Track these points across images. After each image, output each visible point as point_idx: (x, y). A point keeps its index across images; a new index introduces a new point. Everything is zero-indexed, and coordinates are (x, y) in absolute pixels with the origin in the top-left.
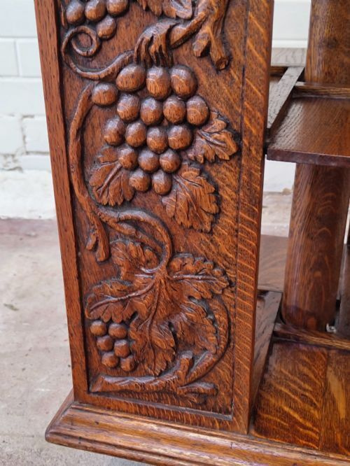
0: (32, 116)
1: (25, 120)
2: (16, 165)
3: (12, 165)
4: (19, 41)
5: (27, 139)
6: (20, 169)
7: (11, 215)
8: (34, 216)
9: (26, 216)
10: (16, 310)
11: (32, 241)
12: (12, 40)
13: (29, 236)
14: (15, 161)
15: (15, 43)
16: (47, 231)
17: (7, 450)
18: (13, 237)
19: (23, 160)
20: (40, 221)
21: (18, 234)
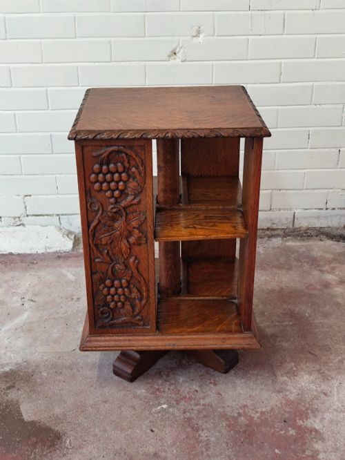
0: (30, 196)
1: (26, 198)
2: (21, 223)
3: (18, 223)
4: (22, 156)
5: (27, 208)
6: (23, 225)
7: (20, 252)
8: (34, 252)
9: (29, 252)
10: (35, 302)
11: (35, 266)
12: (18, 156)
13: (33, 263)
14: (20, 221)
15: (20, 157)
16: (42, 260)
17: (45, 358)
18: (24, 265)
19: (25, 220)
20: (37, 254)
21: (26, 263)
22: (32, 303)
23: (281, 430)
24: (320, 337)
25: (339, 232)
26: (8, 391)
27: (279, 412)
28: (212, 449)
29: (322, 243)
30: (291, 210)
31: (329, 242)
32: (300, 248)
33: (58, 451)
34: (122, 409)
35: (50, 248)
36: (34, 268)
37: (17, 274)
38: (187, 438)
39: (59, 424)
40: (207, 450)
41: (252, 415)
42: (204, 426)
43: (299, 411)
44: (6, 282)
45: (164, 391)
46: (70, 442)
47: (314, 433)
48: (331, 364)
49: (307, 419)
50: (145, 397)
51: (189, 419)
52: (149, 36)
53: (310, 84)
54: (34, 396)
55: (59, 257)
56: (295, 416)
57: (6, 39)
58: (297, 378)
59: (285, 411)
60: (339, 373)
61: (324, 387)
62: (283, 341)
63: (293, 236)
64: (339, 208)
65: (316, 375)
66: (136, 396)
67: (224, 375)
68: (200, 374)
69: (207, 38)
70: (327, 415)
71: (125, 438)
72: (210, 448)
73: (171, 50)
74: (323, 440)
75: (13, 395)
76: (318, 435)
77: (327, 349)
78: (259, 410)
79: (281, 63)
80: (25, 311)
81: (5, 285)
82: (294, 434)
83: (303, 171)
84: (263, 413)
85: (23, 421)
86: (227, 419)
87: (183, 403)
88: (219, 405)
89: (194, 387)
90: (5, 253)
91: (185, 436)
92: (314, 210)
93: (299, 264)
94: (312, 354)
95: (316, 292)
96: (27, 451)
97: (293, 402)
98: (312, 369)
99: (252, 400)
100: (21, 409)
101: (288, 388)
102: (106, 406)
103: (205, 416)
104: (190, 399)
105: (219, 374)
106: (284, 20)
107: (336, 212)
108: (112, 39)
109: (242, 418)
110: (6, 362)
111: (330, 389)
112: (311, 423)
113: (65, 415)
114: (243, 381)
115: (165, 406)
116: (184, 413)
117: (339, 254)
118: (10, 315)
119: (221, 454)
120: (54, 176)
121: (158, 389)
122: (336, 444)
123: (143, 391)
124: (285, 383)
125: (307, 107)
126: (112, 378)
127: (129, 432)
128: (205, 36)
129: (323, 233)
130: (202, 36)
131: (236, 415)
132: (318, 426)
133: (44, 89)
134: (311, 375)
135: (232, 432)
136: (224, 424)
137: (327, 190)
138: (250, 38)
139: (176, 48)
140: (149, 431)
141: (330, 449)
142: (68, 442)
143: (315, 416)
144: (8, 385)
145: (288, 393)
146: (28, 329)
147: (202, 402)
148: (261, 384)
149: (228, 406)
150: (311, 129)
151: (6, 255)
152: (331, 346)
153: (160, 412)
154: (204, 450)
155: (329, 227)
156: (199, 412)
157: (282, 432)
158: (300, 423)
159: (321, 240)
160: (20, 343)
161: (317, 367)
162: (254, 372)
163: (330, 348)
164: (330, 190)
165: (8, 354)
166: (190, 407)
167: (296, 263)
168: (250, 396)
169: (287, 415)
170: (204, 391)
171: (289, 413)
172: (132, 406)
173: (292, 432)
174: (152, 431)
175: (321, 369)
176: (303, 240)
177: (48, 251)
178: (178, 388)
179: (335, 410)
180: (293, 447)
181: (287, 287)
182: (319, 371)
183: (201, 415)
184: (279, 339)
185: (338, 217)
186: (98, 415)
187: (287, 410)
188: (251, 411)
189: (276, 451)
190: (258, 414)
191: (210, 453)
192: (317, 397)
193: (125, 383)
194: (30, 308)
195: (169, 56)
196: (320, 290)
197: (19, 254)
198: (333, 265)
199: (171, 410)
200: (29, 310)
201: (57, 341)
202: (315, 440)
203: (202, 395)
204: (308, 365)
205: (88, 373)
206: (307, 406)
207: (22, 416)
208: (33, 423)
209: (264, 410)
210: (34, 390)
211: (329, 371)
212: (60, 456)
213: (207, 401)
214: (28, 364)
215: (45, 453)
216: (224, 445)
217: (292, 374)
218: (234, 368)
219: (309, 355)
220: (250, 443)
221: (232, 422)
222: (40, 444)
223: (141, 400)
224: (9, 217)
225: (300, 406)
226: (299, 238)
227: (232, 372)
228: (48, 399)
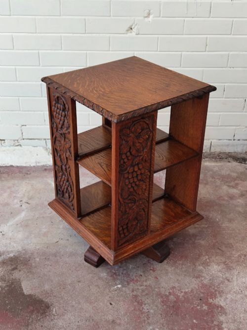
0: (26, 125)
1: (23, 127)
2: (19, 144)
3: (17, 144)
4: (20, 98)
5: (23, 134)
6: (20, 145)
7: (18, 165)
8: (28, 165)
9: (24, 165)
11: (29, 176)
12: (17, 98)
13: (28, 174)
14: (18, 142)
15: (19, 99)
16: (33, 171)
17: (37, 247)
18: (21, 175)
19: (21, 142)
20: (31, 167)
21: (23, 173)
22: (28, 205)
23: (198, 306)
24: (226, 237)
25: (242, 156)
26: (12, 272)
27: (197, 293)
28: (151, 319)
29: (230, 164)
30: (209, 140)
31: (235, 164)
32: (214, 167)
33: (48, 317)
34: (91, 287)
35: (39, 163)
36: (28, 178)
37: (16, 182)
38: (134, 310)
39: (48, 297)
40: (148, 319)
41: (179, 294)
42: (146, 302)
43: (210, 292)
44: (9, 188)
45: (119, 275)
46: (56, 311)
47: (220, 309)
48: (233, 258)
49: (215, 299)
50: (106, 279)
51: (136, 296)
52: (113, 16)
53: (227, 53)
54: (30, 276)
55: (46, 170)
56: (208, 296)
57: (10, 15)
58: (210, 268)
59: (201, 292)
60: (238, 265)
61: (227, 275)
62: (200, 239)
63: (210, 158)
64: (242, 140)
65: (222, 266)
66: (100, 278)
67: (160, 264)
68: (144, 262)
69: (155, 18)
70: (229, 296)
71: (93, 309)
72: (150, 317)
73: (129, 26)
74: (226, 314)
75: (16, 275)
76: (222, 310)
77: (230, 246)
78: (184, 291)
79: (207, 38)
80: (23, 211)
81: (9, 191)
82: (207, 309)
83: (219, 113)
84: (186, 293)
85: (23, 294)
86: (162, 297)
87: (131, 284)
88: (156, 286)
89: (139, 272)
90: (8, 165)
91: (133, 309)
92: (225, 141)
93: (213, 180)
94: (220, 250)
95: (224, 202)
96: (27, 316)
97: (206, 285)
98: (220, 261)
99: (179, 283)
100: (22, 286)
101: (204, 275)
102: (80, 284)
103: (147, 294)
104: (137, 281)
105: (157, 263)
106: (211, 7)
107: (241, 142)
108: (87, 18)
109: (172, 296)
110: (10, 250)
111: (231, 277)
112: (218, 301)
113: (52, 291)
114: (173, 268)
115: (119, 286)
116: (133, 291)
117: (241, 173)
118: (13, 214)
119: (157, 322)
120: (43, 112)
121: (115, 273)
122: (234, 317)
123: (105, 274)
124: (201, 271)
125: (224, 69)
126: (83, 264)
127: (95, 305)
128: (154, 17)
129: (230, 157)
130: (151, 17)
131: (168, 294)
132: (222, 304)
133: (37, 51)
134: (219, 265)
135: (165, 306)
136: (159, 300)
137: (235, 127)
138: (186, 19)
139: (132, 25)
140: (109, 304)
141: (230, 321)
142: (54, 310)
143: (221, 296)
144: (13, 267)
145: (203, 279)
146: (25, 225)
147: (145, 284)
148: (185, 271)
149: (162, 287)
150: (226, 84)
151: (8, 167)
152: (233, 244)
153: (116, 290)
154: (146, 319)
155: (235, 152)
156: (143, 291)
157: (199, 307)
158: (211, 301)
159: (229, 162)
160: (20, 236)
161: (224, 260)
162: (181, 262)
163: (233, 246)
164: (237, 127)
165: (12, 243)
166: (136, 287)
167: (211, 179)
168: (178, 280)
169: (202, 295)
170: (146, 275)
171: (203, 293)
172: (97, 285)
173: (205, 307)
174: (111, 304)
175: (226, 262)
176: (217, 161)
177: (38, 164)
178: (129, 273)
179: (234, 292)
180: (205, 318)
181: (204, 197)
182: (224, 263)
183: (144, 294)
184: (198, 237)
185: (242, 146)
186: (74, 291)
187: (202, 291)
188: (178, 291)
189: (194, 321)
190: (183, 294)
191: (150, 321)
192: (222, 282)
193: (93, 268)
194: (26, 209)
195: (127, 30)
196: (227, 201)
197: (17, 167)
198: (236, 182)
199: (124, 289)
200: (26, 210)
201: (45, 234)
202: (220, 314)
203: (145, 278)
204: (217, 258)
205: (67, 259)
206: (216, 288)
207: (23, 290)
208: (30, 296)
209: (187, 290)
210: (31, 272)
211: (232, 263)
212: (49, 321)
213: (148, 283)
214: (26, 252)
215: (39, 318)
216: (160, 316)
217: (206, 264)
218: (167, 259)
219: (218, 251)
220: (177, 315)
221: (165, 299)
222: (36, 312)
223: (103, 281)
224: (11, 140)
225: (211, 288)
226: (214, 160)
227: (165, 262)
228: (40, 278)
